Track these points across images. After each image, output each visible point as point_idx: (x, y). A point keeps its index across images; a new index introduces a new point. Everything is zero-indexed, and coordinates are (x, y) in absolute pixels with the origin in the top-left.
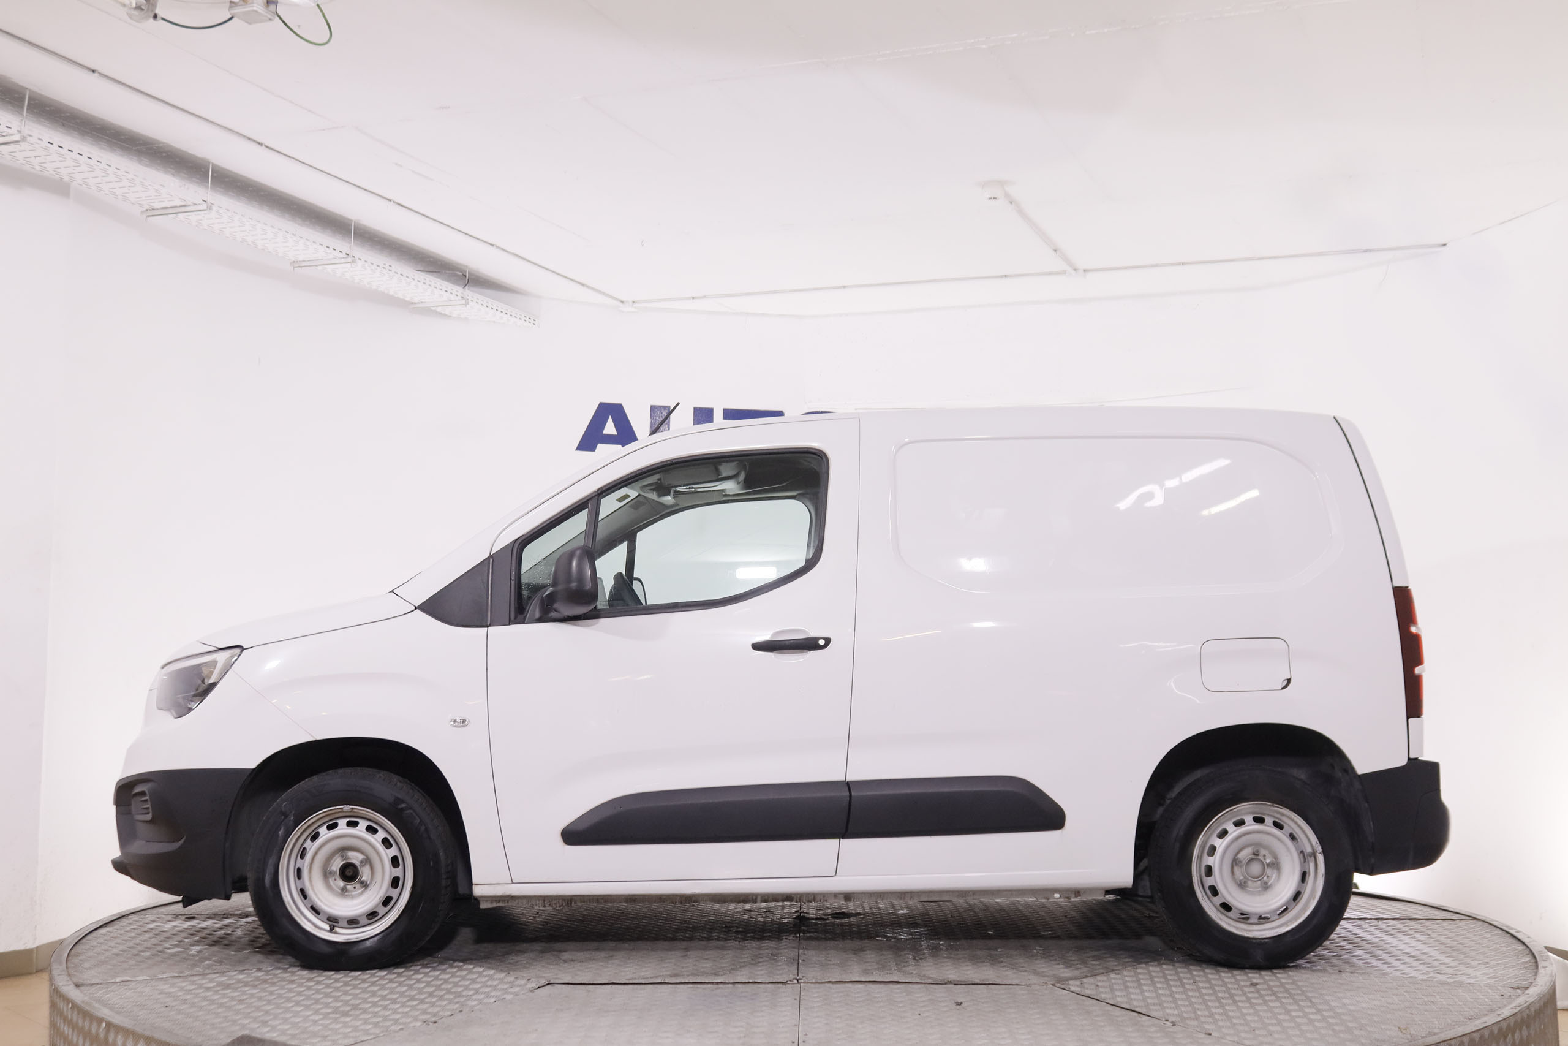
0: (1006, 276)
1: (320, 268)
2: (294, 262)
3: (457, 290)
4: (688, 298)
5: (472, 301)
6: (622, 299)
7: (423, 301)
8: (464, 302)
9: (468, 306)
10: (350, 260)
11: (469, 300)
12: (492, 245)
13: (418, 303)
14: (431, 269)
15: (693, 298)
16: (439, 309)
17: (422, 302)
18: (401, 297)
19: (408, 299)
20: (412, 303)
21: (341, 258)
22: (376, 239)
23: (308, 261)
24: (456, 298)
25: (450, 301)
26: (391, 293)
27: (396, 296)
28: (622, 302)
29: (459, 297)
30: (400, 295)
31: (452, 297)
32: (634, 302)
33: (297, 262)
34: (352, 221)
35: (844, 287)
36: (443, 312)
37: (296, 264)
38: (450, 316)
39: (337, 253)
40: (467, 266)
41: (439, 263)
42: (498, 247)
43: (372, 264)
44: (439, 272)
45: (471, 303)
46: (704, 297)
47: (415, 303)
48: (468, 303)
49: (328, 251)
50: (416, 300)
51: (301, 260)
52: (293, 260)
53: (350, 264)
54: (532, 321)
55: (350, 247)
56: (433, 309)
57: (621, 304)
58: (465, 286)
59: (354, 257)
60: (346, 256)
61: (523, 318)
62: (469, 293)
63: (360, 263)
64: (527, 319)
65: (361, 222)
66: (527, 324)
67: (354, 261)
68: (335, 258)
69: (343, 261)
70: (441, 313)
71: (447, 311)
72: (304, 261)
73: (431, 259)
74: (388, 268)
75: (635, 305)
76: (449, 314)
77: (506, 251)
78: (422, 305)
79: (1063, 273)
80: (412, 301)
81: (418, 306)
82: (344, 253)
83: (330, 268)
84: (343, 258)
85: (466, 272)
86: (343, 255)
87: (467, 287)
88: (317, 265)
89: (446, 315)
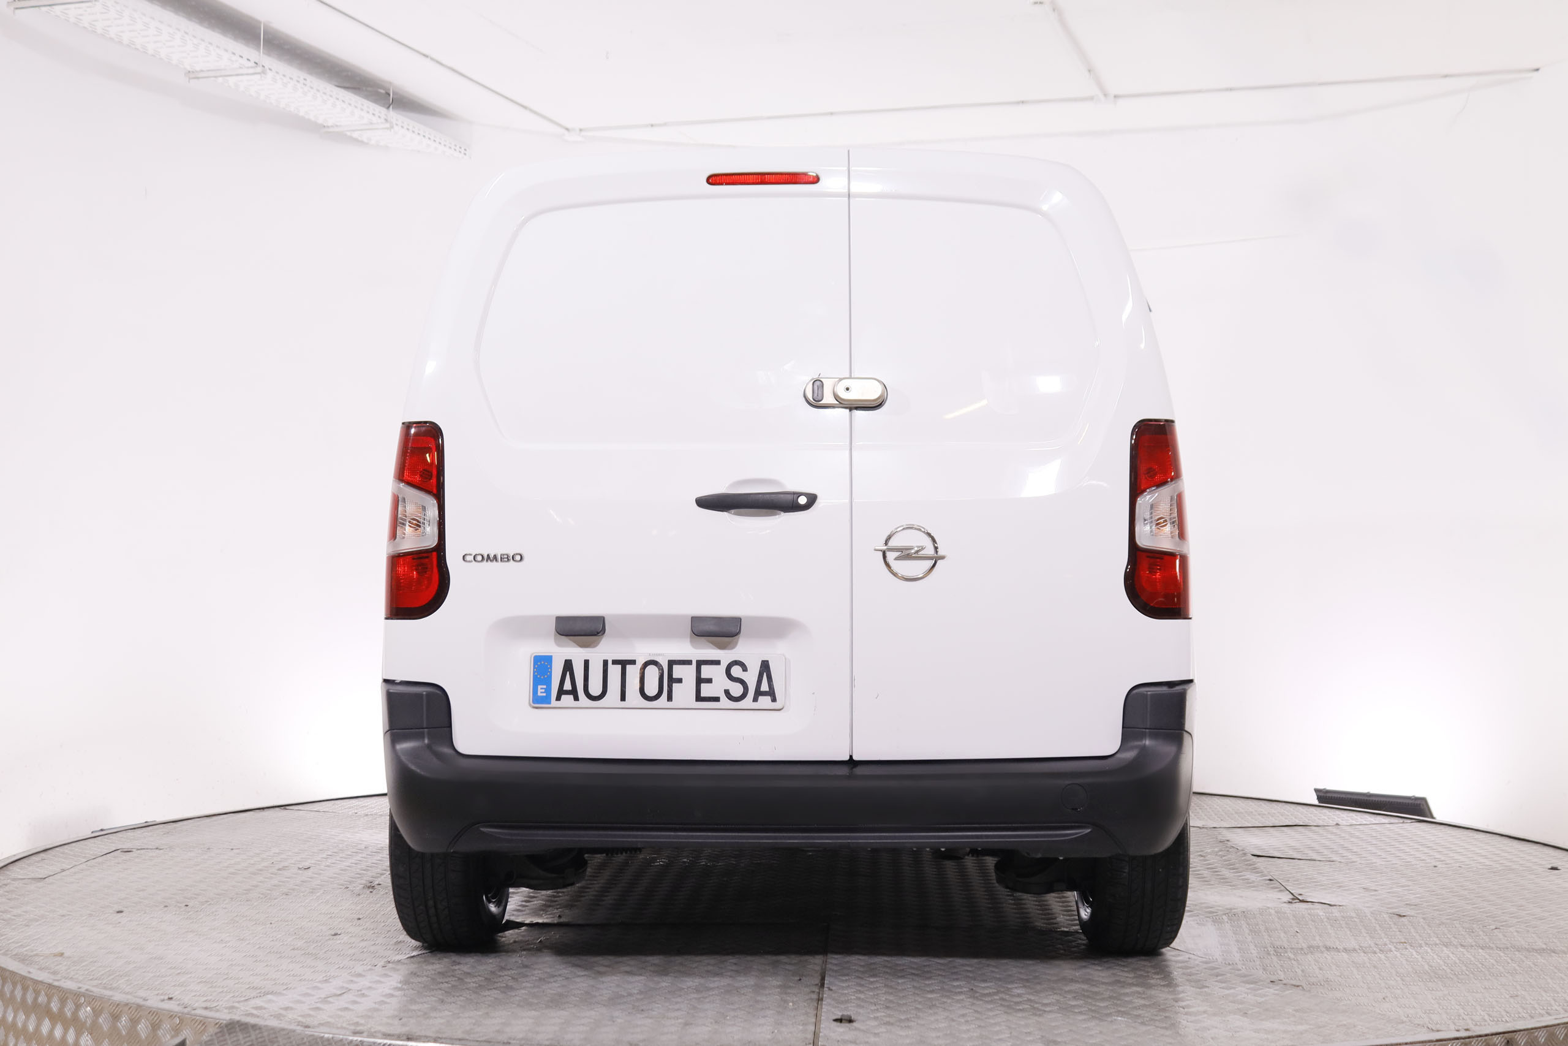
0: (1023, 102)
1: (220, 80)
2: (189, 72)
3: (379, 110)
4: (646, 126)
5: (397, 125)
6: (568, 126)
7: (338, 124)
8: (388, 125)
9: (392, 130)
10: (259, 69)
11: (394, 123)
12: (426, 56)
13: (332, 126)
14: (347, 86)
15: (652, 126)
16: (355, 135)
17: (337, 126)
18: (314, 119)
19: (320, 121)
20: (324, 127)
21: (248, 68)
22: (286, 47)
23: (209, 71)
24: (378, 120)
25: (371, 123)
26: (301, 114)
27: (307, 117)
28: (567, 129)
29: (383, 120)
30: (313, 116)
31: (375, 120)
32: (581, 130)
33: (193, 72)
34: (260, 22)
35: (832, 114)
36: (360, 139)
37: (192, 75)
38: (367, 144)
39: (244, 62)
40: (390, 83)
41: (357, 77)
42: (432, 59)
43: (284, 76)
44: (359, 89)
45: (396, 128)
46: (665, 124)
47: (328, 127)
48: (392, 127)
49: (234, 58)
50: (330, 124)
51: (198, 69)
52: (189, 68)
53: (258, 77)
54: (463, 151)
55: (260, 55)
56: (349, 134)
57: (566, 132)
58: (389, 107)
59: (263, 66)
60: (255, 65)
61: (453, 147)
62: (393, 115)
63: (270, 74)
64: (458, 148)
65: (272, 26)
66: (457, 154)
67: (264, 72)
68: (240, 68)
69: (251, 71)
70: (356, 140)
71: (365, 136)
72: (202, 71)
73: (351, 74)
74: (301, 82)
75: (583, 133)
76: (365, 140)
77: (441, 64)
78: (336, 129)
79: (1091, 98)
80: (325, 125)
81: (331, 130)
82: (252, 62)
83: (232, 80)
84: (252, 67)
85: (389, 90)
86: (252, 64)
87: (391, 107)
88: (216, 77)
89: (362, 142)
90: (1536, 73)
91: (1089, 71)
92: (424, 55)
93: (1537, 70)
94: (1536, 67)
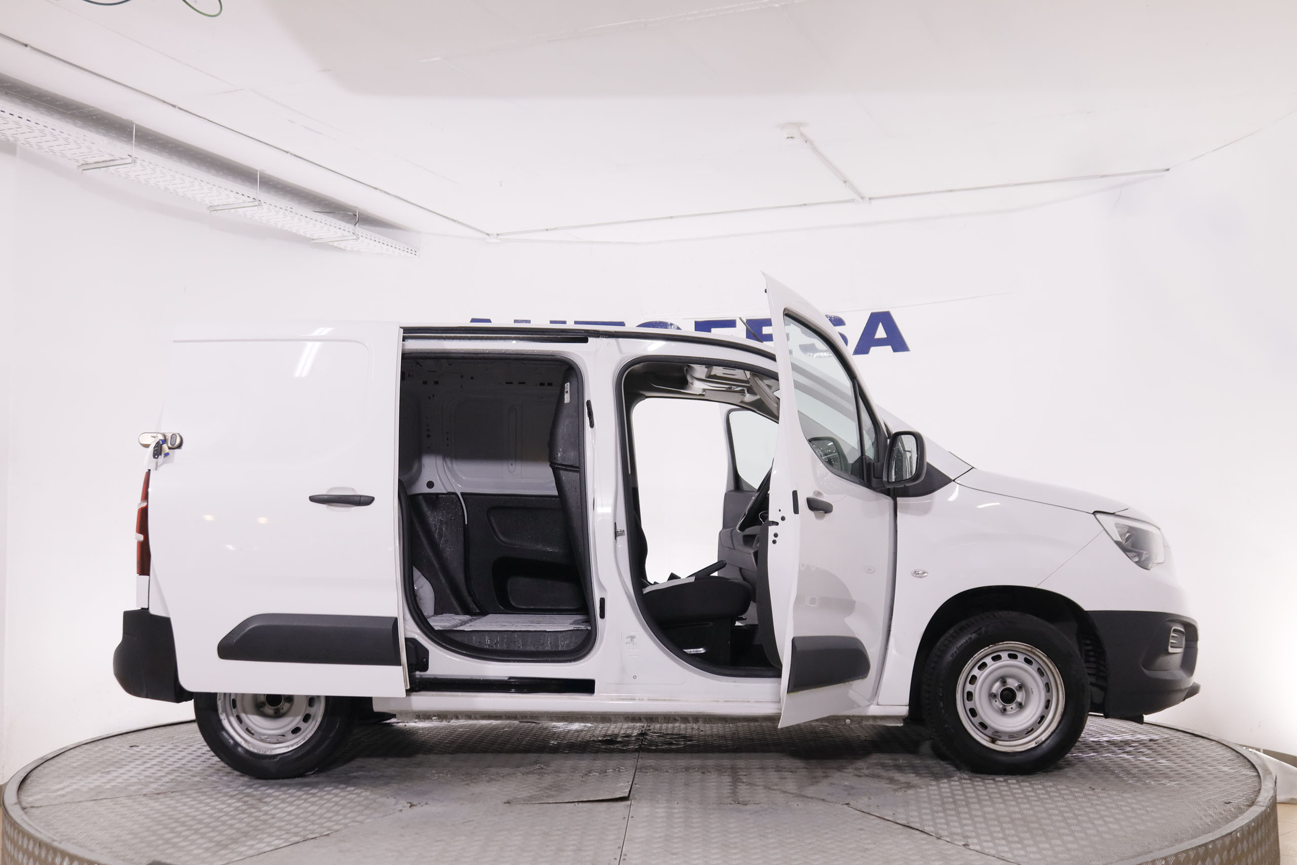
0: (805, 205)
1: (233, 211)
2: (211, 206)
3: (350, 227)
4: (543, 230)
5: (362, 236)
6: (489, 233)
7: (321, 237)
8: (355, 237)
9: (359, 240)
10: (256, 203)
11: (360, 235)
13: (317, 239)
14: (328, 210)
15: (547, 230)
16: (335, 244)
17: (320, 239)
18: (303, 234)
19: (308, 236)
21: (249, 202)
22: (279, 186)
23: (222, 205)
24: (349, 234)
25: (344, 236)
26: (294, 231)
27: (298, 233)
28: (488, 235)
29: (351, 234)
30: (301, 233)
31: (345, 233)
32: (498, 235)
33: (213, 206)
34: (257, 171)
35: (671, 218)
36: (339, 247)
37: (213, 209)
38: (345, 250)
39: (245, 198)
40: (357, 207)
41: (334, 205)
42: (381, 190)
43: (276, 207)
44: (333, 213)
45: (361, 238)
46: (556, 229)
47: (315, 239)
48: (358, 238)
49: (238, 196)
50: (315, 237)
51: (215, 204)
52: (209, 204)
53: (257, 207)
54: (414, 252)
55: (257, 193)
56: (330, 243)
57: (487, 237)
58: (356, 224)
59: (259, 201)
60: (253, 200)
61: (406, 250)
62: (359, 230)
63: (265, 207)
64: (409, 251)
65: (266, 172)
66: (409, 254)
67: (260, 205)
68: (244, 203)
69: (251, 204)
70: (337, 248)
71: (342, 245)
72: (218, 205)
73: (327, 202)
74: (289, 209)
75: (499, 237)
76: (344, 248)
77: (388, 194)
78: (320, 241)
79: (852, 201)
80: (312, 238)
81: (316, 241)
82: (251, 198)
83: (241, 211)
84: (251, 202)
85: (356, 212)
86: (251, 200)
87: (357, 224)
88: (229, 209)
89: (341, 249)
90: (1167, 173)
91: (845, 182)
92: (375, 188)
93: (1168, 170)
94: (1168, 168)
